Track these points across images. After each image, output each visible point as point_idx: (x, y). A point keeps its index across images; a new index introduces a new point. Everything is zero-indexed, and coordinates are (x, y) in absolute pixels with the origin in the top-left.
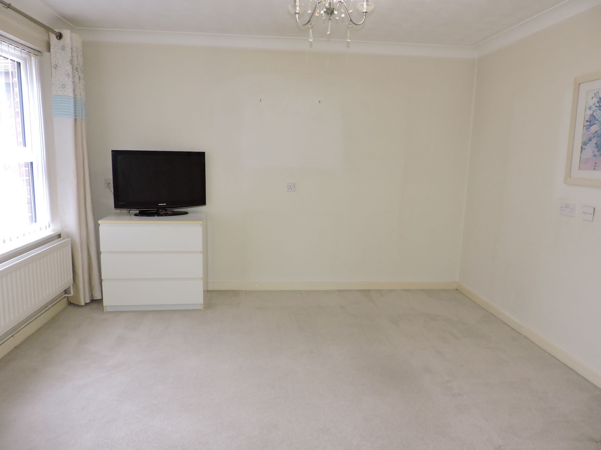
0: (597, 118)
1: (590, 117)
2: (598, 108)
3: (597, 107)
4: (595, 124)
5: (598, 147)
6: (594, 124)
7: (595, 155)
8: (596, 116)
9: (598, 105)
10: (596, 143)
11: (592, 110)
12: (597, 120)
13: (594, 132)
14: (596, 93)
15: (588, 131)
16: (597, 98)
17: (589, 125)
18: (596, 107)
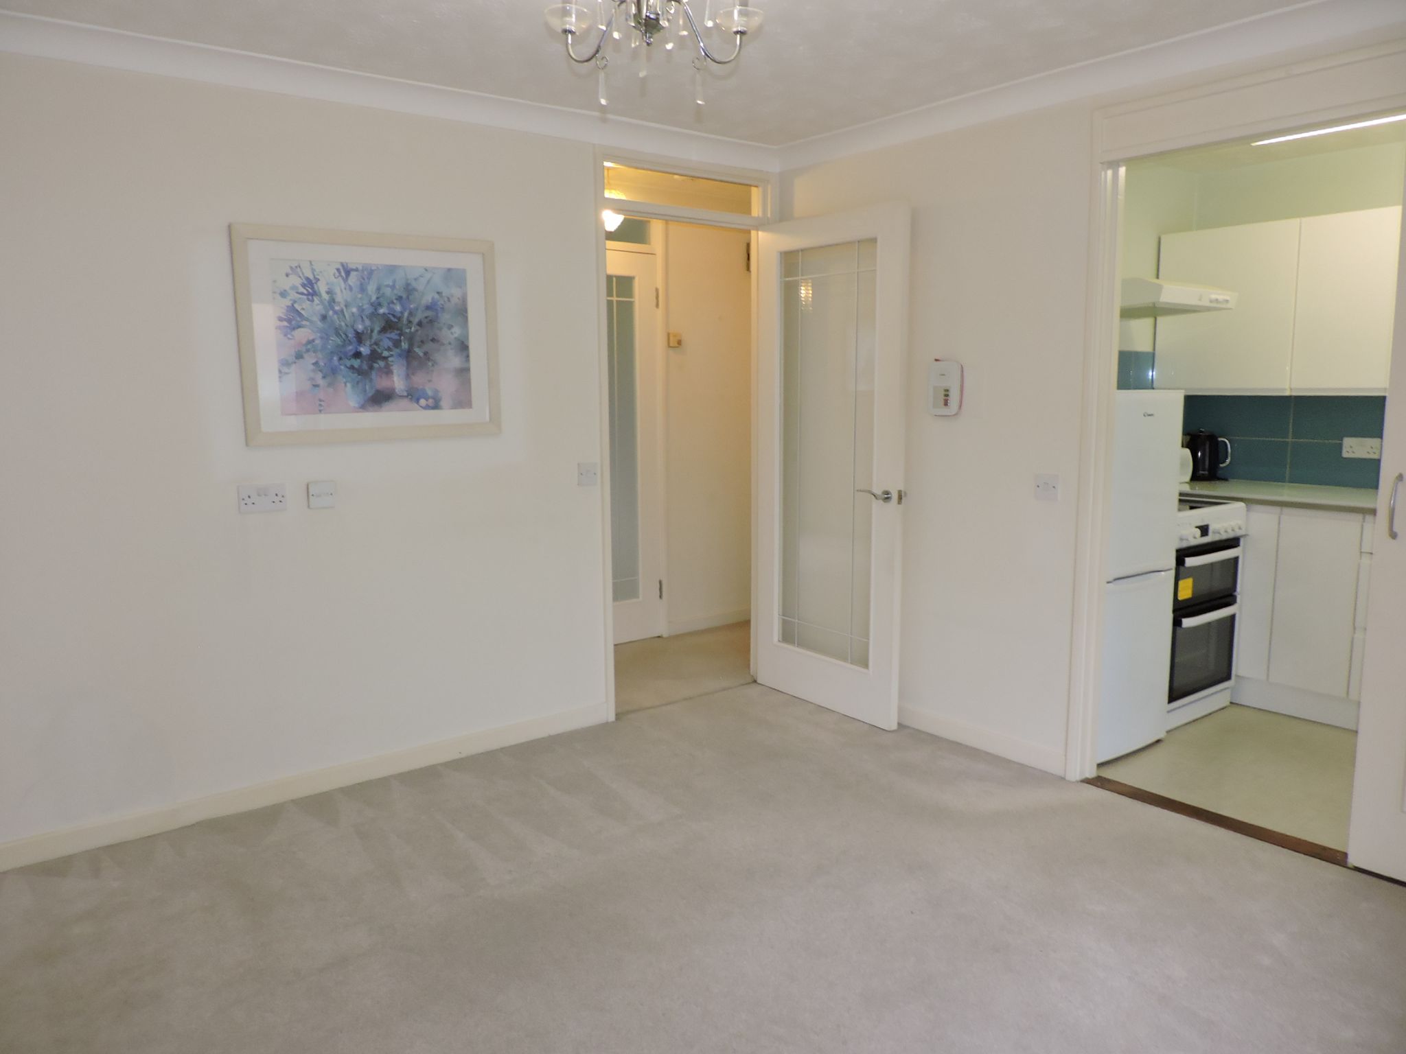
0: (306, 316)
1: (287, 311)
2: (305, 297)
3: (302, 294)
4: (303, 327)
5: (321, 371)
6: (299, 327)
7: (316, 386)
8: (303, 312)
9: (305, 292)
10: (316, 364)
11: (289, 298)
12: (307, 320)
13: (304, 341)
14: (293, 266)
15: (289, 339)
16: (300, 277)
17: (287, 327)
18: (297, 293)
